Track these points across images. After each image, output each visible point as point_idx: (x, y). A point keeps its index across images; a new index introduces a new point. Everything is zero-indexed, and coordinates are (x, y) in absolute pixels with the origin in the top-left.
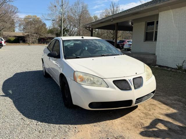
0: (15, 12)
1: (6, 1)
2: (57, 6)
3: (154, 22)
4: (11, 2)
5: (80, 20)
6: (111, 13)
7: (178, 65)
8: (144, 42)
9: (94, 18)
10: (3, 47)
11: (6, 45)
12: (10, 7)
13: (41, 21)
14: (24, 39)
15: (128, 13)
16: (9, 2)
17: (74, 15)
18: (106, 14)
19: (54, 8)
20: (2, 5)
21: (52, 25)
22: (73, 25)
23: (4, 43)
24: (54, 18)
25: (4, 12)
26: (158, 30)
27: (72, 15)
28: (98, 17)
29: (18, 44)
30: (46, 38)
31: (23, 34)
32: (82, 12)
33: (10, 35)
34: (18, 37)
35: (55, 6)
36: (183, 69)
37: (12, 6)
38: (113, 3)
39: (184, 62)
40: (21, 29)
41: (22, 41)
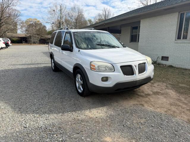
0: (18, 15)
1: (10, 6)
2: (55, 10)
3: (137, 27)
4: (14, 7)
5: (76, 23)
6: (103, 17)
7: (153, 60)
8: (130, 42)
9: (89, 21)
10: (10, 46)
11: (12, 45)
12: (13, 10)
13: (41, 24)
14: (27, 40)
15: (117, 19)
16: (12, 7)
17: (71, 18)
18: (99, 18)
19: (53, 12)
20: (6, 9)
21: (51, 28)
22: (70, 27)
23: (11, 43)
24: (53, 21)
25: (8, 15)
26: (140, 33)
27: (69, 19)
28: (92, 21)
29: (21, 44)
30: (46, 39)
31: (26, 35)
32: (78, 16)
33: (14, 36)
34: (21, 38)
35: (54, 11)
36: (157, 63)
37: (15, 10)
38: (105, 9)
39: (158, 58)
40: (23, 31)
41: (24, 42)
